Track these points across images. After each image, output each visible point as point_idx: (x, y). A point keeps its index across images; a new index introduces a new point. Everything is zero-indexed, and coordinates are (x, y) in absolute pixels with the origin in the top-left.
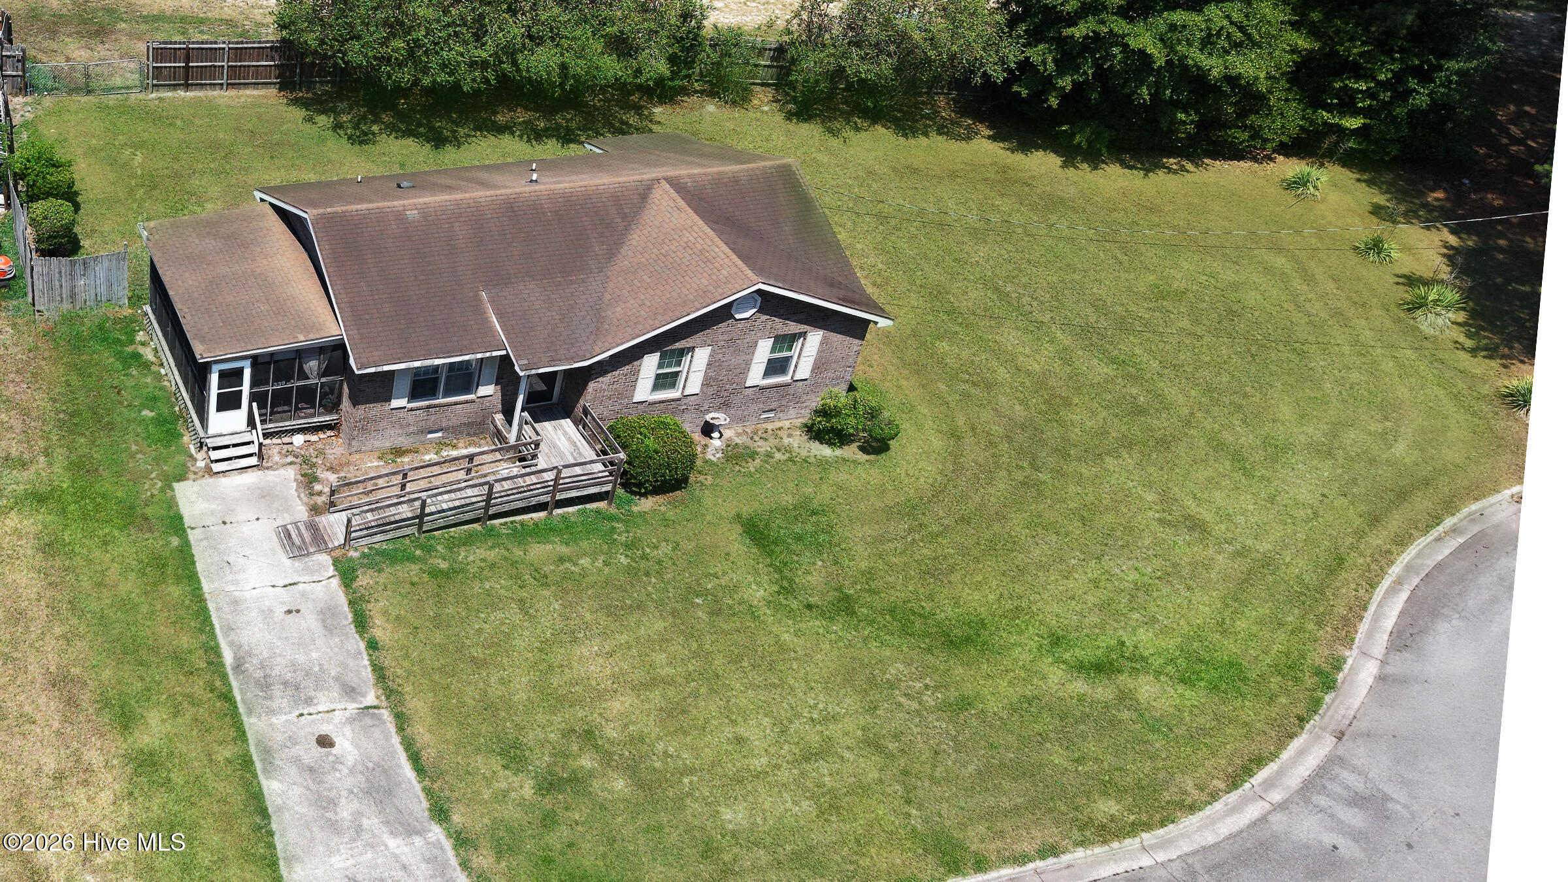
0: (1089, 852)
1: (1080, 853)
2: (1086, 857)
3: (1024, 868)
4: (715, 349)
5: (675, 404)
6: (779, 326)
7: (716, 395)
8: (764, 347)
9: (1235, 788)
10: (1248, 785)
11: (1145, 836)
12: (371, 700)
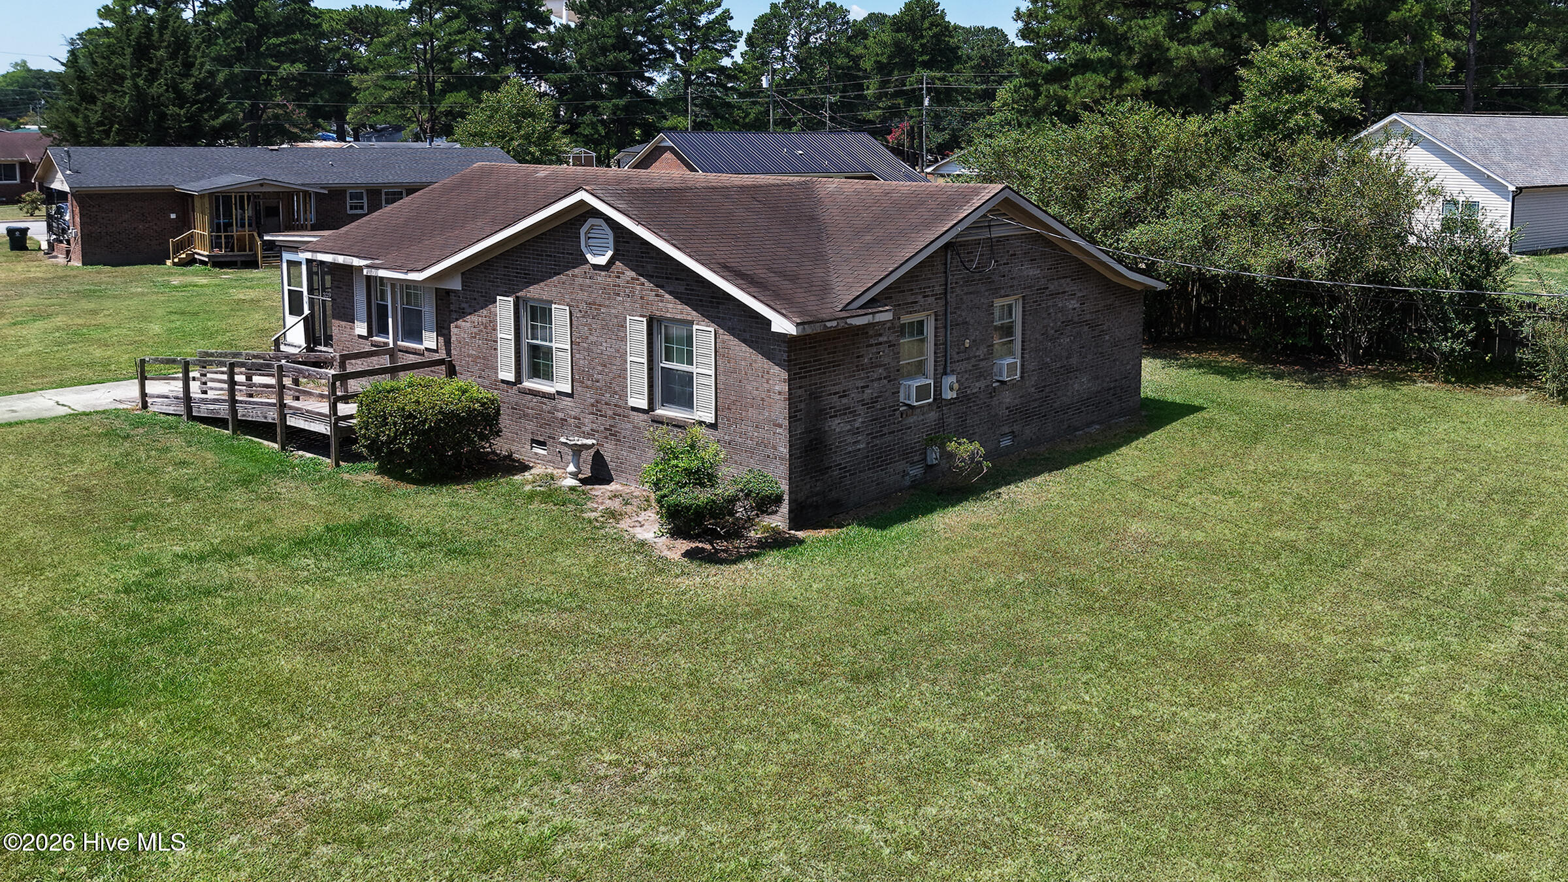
4: (576, 314)
5: (548, 405)
6: (651, 297)
7: (596, 410)
8: (637, 329)
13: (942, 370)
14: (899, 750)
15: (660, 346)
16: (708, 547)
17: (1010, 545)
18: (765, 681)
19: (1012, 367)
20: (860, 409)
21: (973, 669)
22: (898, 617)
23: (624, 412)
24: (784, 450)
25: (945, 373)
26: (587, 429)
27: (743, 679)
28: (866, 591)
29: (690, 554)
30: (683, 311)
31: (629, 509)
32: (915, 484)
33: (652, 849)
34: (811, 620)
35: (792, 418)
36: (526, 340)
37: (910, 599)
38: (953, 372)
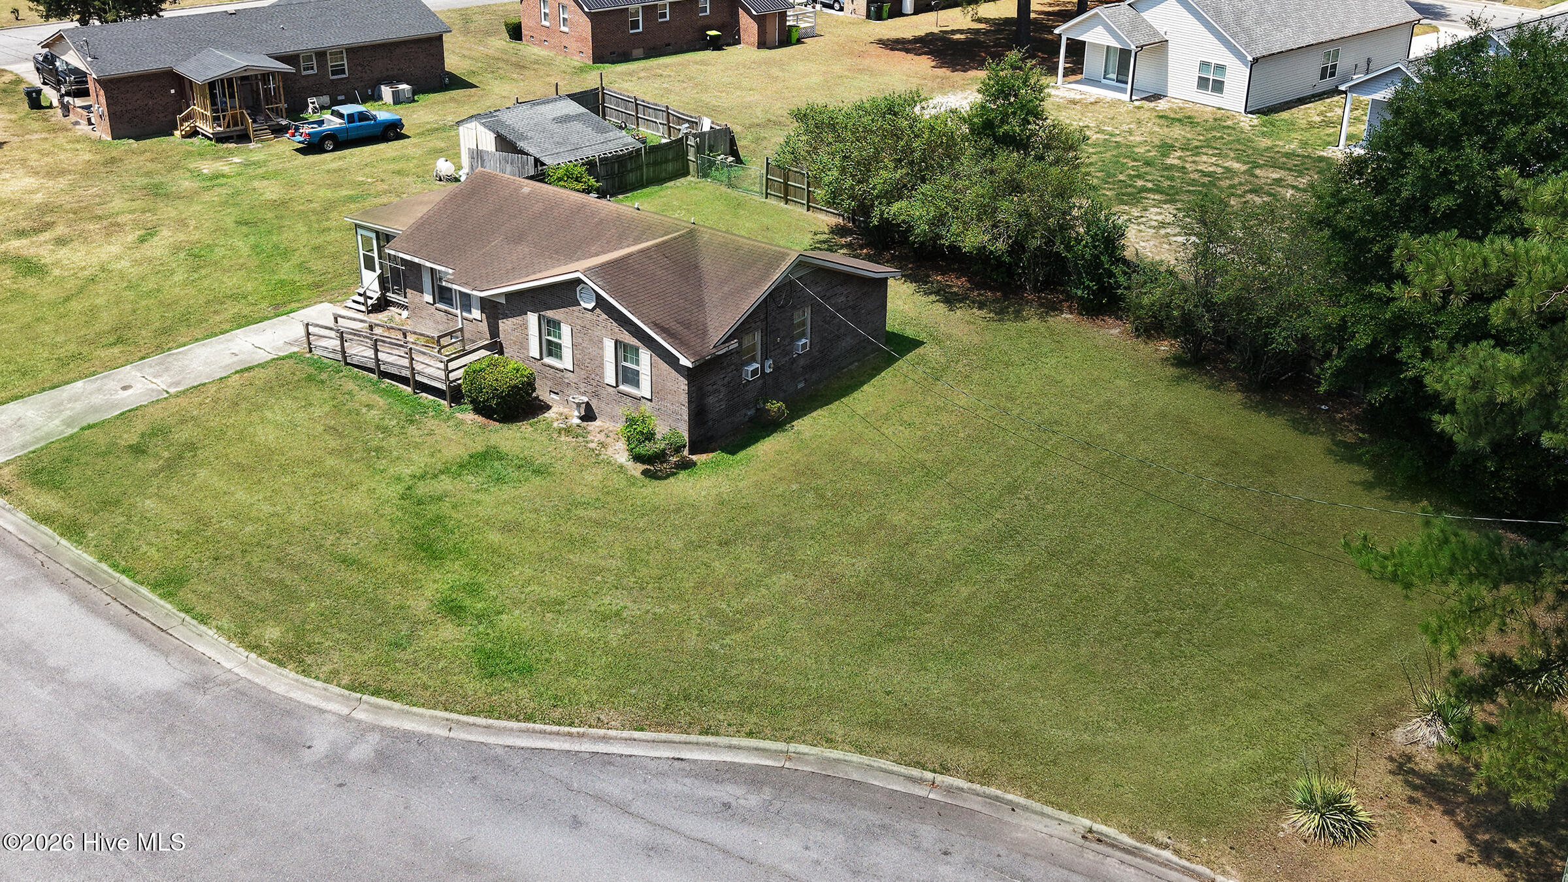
1: (212, 632)
2: (211, 637)
4: (574, 330)
5: (560, 374)
6: (617, 330)
7: (587, 380)
8: (609, 346)
9: (347, 689)
10: (359, 695)
11: (253, 656)
12: (172, 390)
13: (765, 357)
14: (736, 577)
15: (621, 353)
16: (652, 468)
17: (792, 465)
18: (685, 545)
19: (804, 345)
20: (722, 389)
21: (767, 538)
22: (738, 512)
23: (601, 384)
24: (687, 418)
25: (767, 359)
26: (582, 390)
27: (677, 544)
28: (725, 496)
29: (645, 473)
30: (634, 341)
31: (609, 440)
32: (751, 420)
33: (655, 614)
34: (702, 513)
35: (690, 402)
36: (545, 337)
37: (744, 501)
38: (771, 357)
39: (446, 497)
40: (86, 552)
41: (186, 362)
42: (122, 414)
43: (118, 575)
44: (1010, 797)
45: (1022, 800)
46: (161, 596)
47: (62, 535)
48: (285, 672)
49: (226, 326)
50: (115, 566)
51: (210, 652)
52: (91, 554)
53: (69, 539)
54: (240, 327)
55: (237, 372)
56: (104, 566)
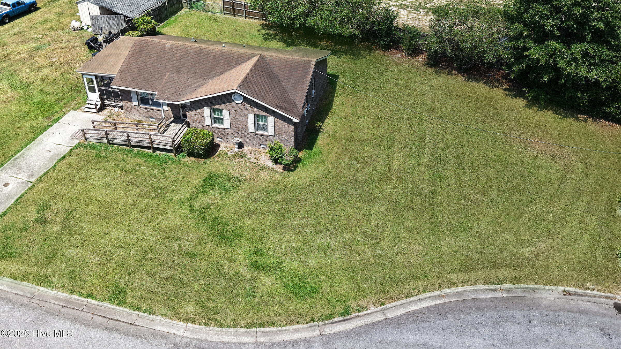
0: (163, 319)
1: (159, 317)
2: (160, 320)
3: (134, 312)
4: (231, 112)
5: (223, 131)
6: (255, 110)
8: (251, 118)
9: (247, 328)
10: (254, 329)
11: (189, 324)
12: (33, 180)
14: (359, 213)
15: (257, 119)
16: (286, 166)
18: (328, 202)
21: (356, 189)
22: (335, 179)
27: (324, 203)
29: (284, 169)
30: (264, 114)
32: (306, 130)
33: (343, 242)
36: (214, 116)
37: (334, 173)
39: (210, 206)
40: (59, 291)
41: (28, 162)
42: (16, 201)
43: (86, 299)
44: (531, 286)
45: (536, 286)
46: (118, 305)
47: (38, 285)
48: (211, 328)
49: (32, 135)
50: (80, 295)
51: (166, 329)
52: (63, 291)
53: (44, 286)
54: (40, 134)
55: (59, 161)
56: (74, 296)
